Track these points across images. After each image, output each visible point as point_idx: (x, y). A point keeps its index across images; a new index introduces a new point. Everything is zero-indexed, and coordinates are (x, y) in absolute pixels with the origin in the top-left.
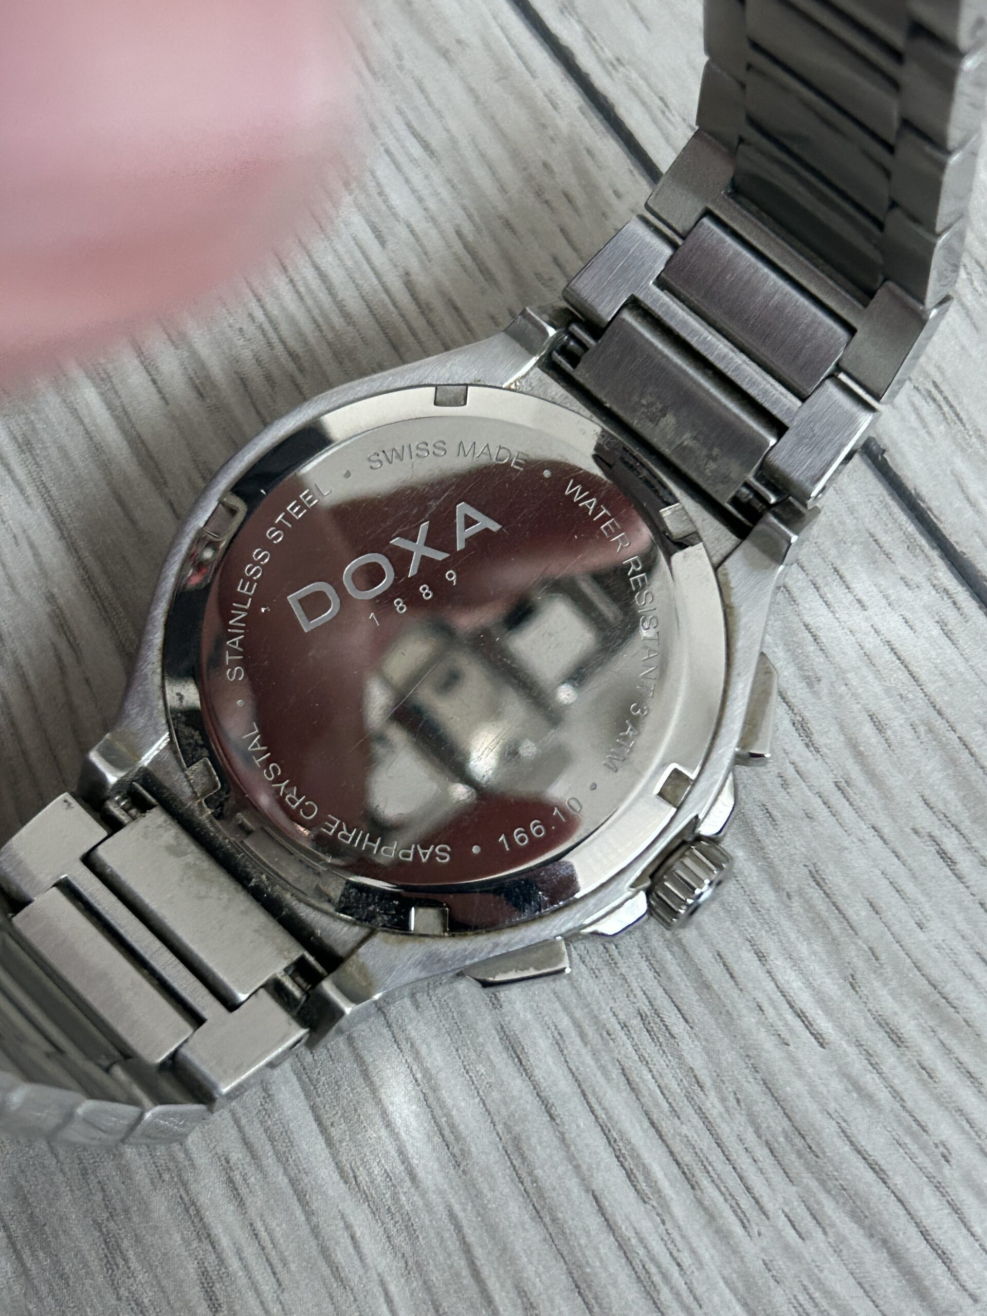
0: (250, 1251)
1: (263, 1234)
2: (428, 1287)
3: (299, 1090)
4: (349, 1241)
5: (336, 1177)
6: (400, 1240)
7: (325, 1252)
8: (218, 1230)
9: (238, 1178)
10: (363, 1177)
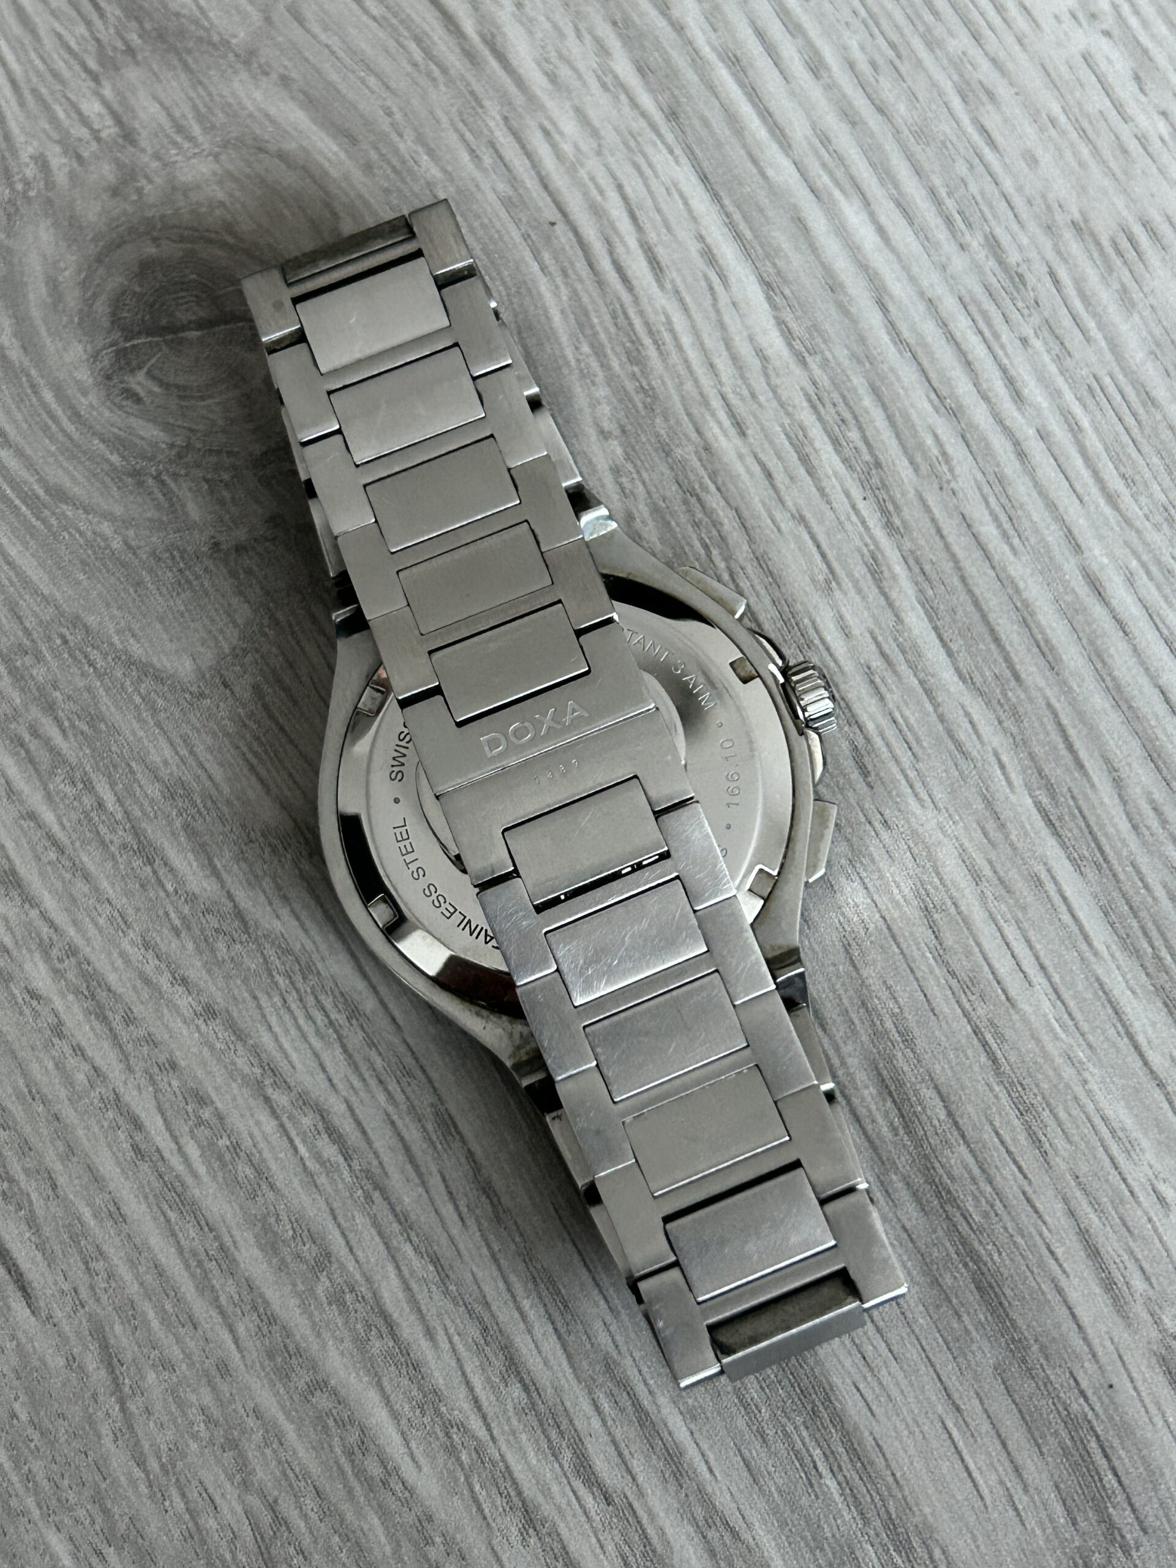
0: (891, 733)
1: (900, 720)
2: (1032, 756)
3: (923, 615)
4: (969, 726)
5: (956, 678)
6: (1009, 724)
7: (950, 733)
8: (864, 718)
9: (878, 680)
10: (978, 679)
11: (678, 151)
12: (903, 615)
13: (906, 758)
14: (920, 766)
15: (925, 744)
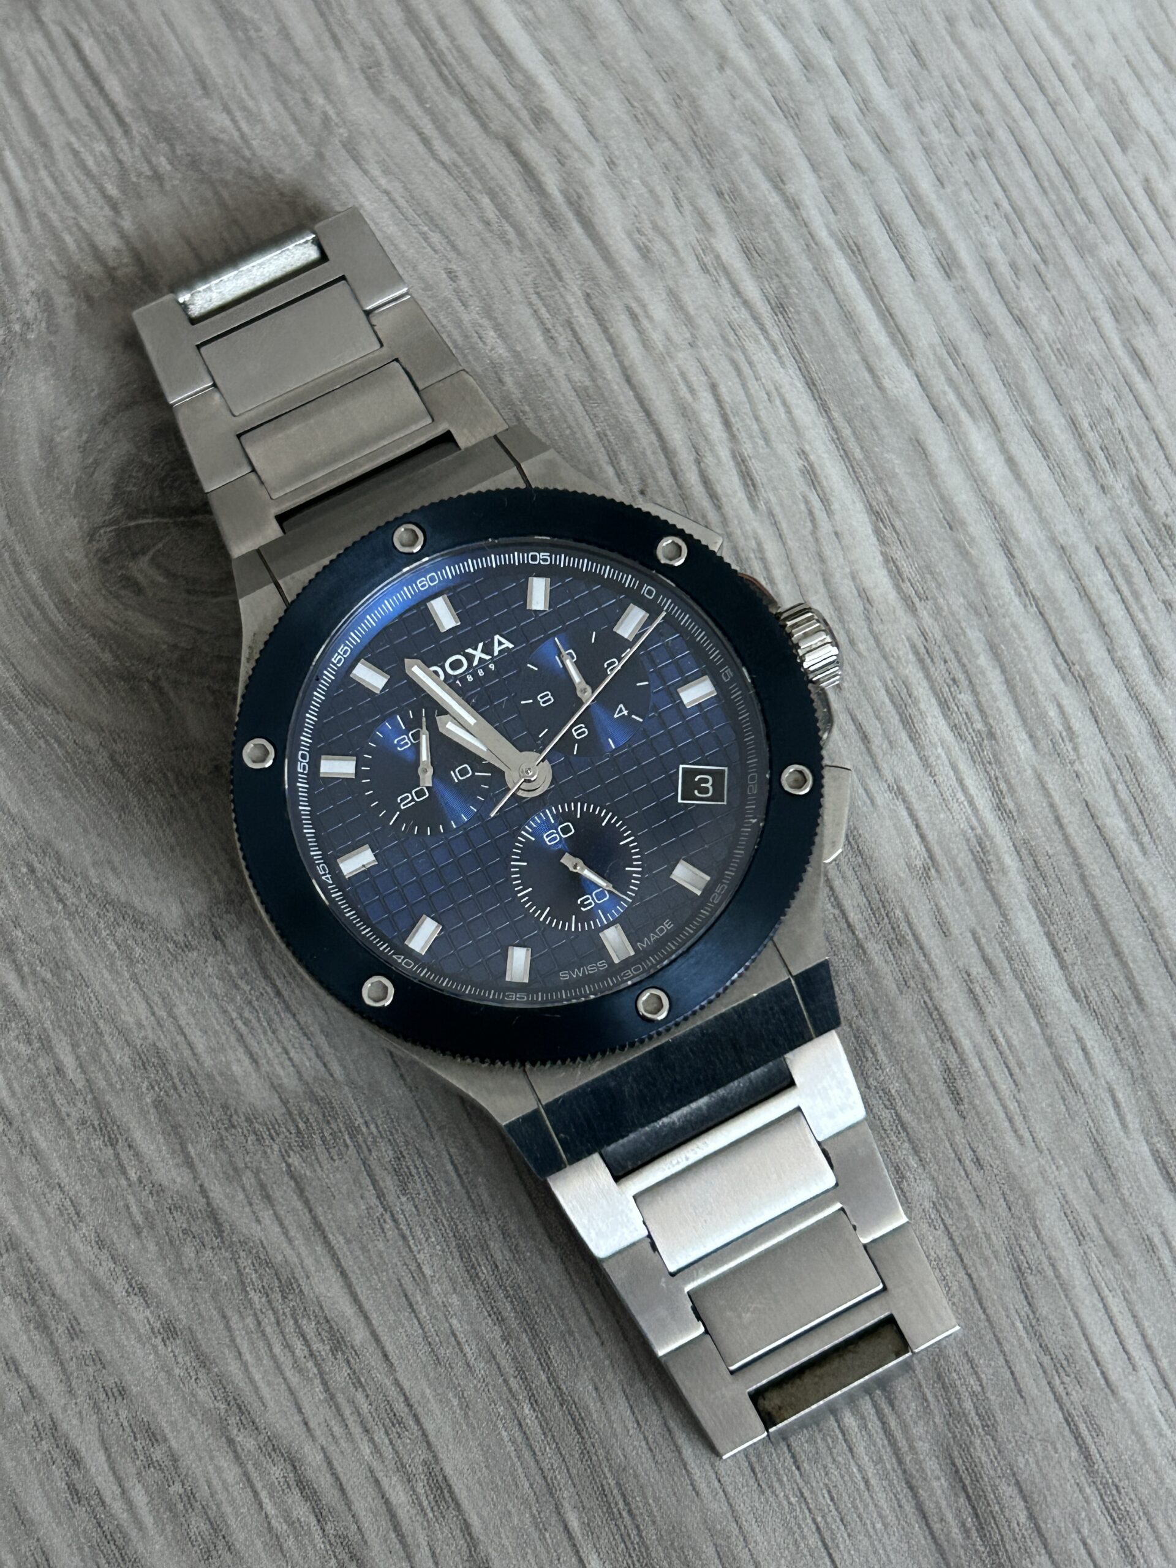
11: (783, 351)
12: (1011, 916)
13: (1005, 1086)
14: (1022, 1096)
15: (1029, 1070)
